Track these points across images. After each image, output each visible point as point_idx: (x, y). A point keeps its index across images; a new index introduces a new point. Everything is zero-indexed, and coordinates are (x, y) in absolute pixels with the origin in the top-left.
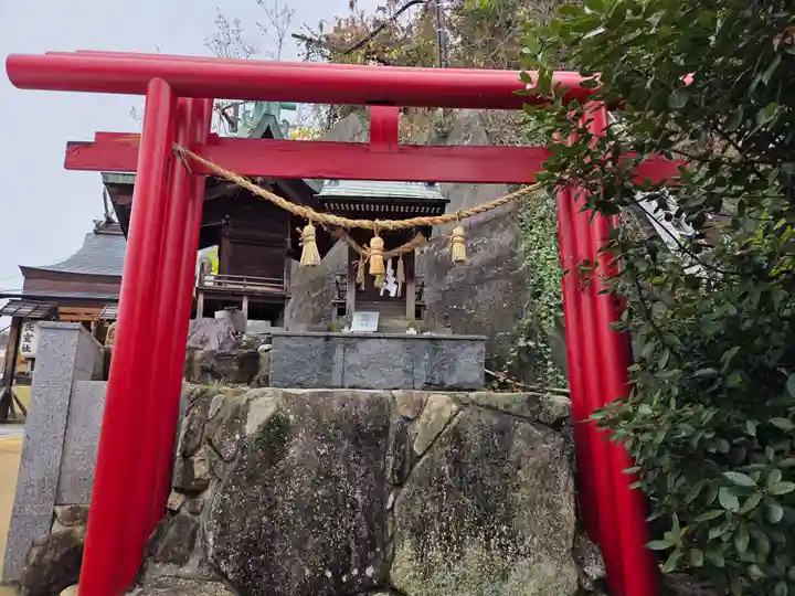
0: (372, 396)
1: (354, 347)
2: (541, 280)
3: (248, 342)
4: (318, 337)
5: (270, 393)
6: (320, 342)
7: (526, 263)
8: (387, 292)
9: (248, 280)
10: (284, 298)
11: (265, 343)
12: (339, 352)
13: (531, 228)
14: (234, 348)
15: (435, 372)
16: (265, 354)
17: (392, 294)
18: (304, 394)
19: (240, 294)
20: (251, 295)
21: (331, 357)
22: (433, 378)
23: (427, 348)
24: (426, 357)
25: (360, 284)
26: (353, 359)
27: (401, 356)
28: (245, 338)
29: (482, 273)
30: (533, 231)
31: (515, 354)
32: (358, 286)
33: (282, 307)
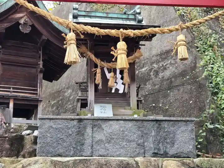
0: (122, 161)
1: (100, 127)
2: (217, 84)
3: (15, 129)
4: (73, 120)
5: (41, 161)
6: (75, 123)
7: (205, 73)
8: (117, 90)
9: (13, 88)
10: (38, 101)
11: (27, 130)
12: (89, 130)
13: (204, 52)
14: (6, 132)
15: (160, 145)
16: (27, 137)
17: (121, 91)
18: (68, 161)
19: (9, 98)
20: (15, 99)
21: (83, 135)
22: (159, 149)
23: (153, 127)
24: (153, 134)
25: (98, 85)
26: (99, 136)
27: (135, 134)
28: (12, 126)
29: (171, 82)
30: (206, 53)
31: (204, 134)
32: (96, 86)
33: (36, 107)
